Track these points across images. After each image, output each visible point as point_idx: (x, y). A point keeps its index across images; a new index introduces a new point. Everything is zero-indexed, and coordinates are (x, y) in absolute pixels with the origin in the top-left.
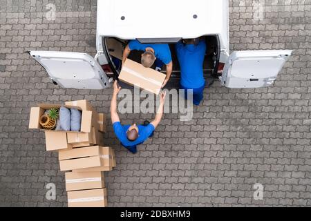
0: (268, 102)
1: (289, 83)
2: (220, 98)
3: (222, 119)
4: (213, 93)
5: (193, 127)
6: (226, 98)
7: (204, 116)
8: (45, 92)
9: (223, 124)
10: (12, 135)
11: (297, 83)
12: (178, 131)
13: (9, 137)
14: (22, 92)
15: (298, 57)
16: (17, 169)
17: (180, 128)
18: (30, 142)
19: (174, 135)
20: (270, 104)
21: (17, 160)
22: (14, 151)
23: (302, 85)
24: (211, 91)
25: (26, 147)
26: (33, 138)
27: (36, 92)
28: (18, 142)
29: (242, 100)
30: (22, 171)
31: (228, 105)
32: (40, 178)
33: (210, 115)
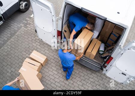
2: (97, 80)
5: (80, 86)
6: (100, 82)
7: (87, 84)
8: (33, 41)
10: (12, 48)
13: (10, 49)
14: (26, 37)
16: (3, 61)
17: (74, 83)
18: (15, 54)
19: (70, 85)
21: (6, 57)
22: (8, 54)
24: (95, 75)
25: (12, 55)
26: (17, 53)
27: (30, 39)
28: (12, 52)
29: (106, 87)
31: (99, 85)
32: (8, 69)
33: (90, 85)
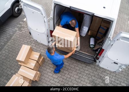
0: (111, 82)
1: (122, 78)
2: (92, 72)
3: (90, 81)
4: (90, 69)
5: (77, 79)
6: (95, 73)
7: (83, 77)
8: (29, 43)
9: (90, 84)
10: (9, 52)
11: (126, 80)
12: (70, 78)
13: (8, 52)
15: (128, 69)
17: (71, 77)
18: (13, 57)
19: (68, 79)
20: (112, 83)
21: (5, 61)
22: (6, 57)
23: (127, 81)
24: (89, 68)
25: (11, 58)
27: (26, 41)
28: (10, 55)
29: (101, 77)
30: (4, 66)
31: (94, 76)
32: (8, 72)
33: (86, 77)
